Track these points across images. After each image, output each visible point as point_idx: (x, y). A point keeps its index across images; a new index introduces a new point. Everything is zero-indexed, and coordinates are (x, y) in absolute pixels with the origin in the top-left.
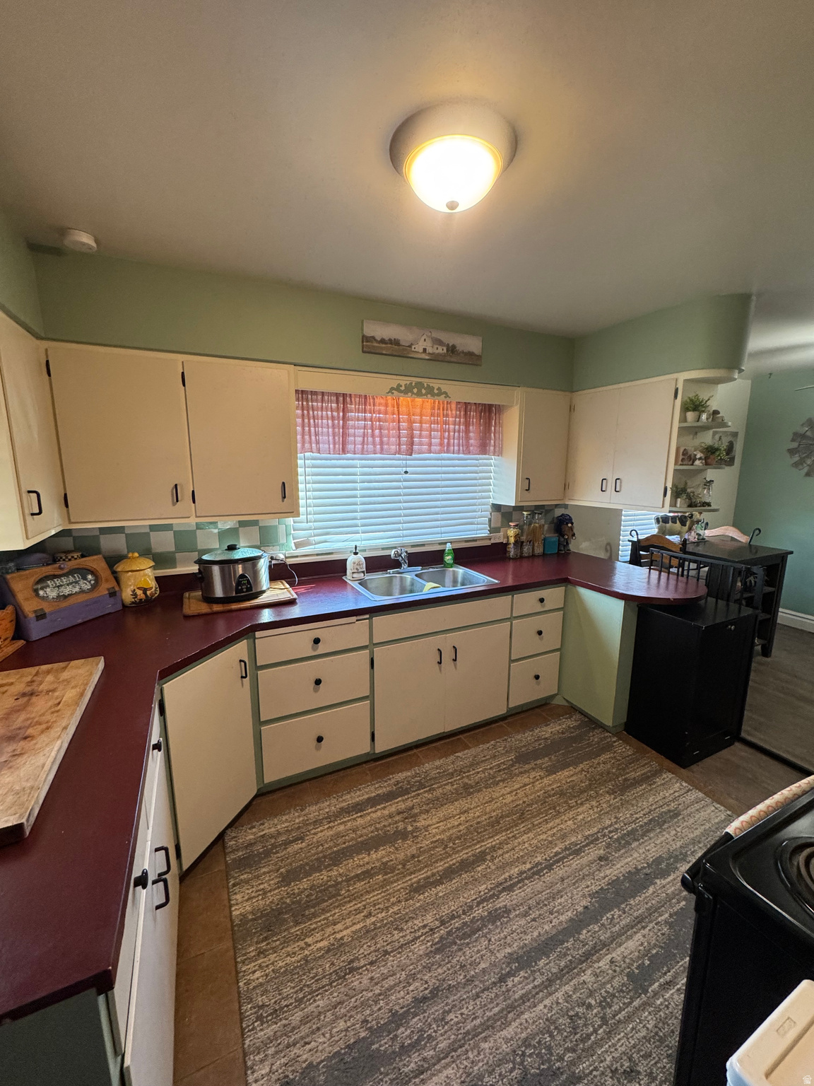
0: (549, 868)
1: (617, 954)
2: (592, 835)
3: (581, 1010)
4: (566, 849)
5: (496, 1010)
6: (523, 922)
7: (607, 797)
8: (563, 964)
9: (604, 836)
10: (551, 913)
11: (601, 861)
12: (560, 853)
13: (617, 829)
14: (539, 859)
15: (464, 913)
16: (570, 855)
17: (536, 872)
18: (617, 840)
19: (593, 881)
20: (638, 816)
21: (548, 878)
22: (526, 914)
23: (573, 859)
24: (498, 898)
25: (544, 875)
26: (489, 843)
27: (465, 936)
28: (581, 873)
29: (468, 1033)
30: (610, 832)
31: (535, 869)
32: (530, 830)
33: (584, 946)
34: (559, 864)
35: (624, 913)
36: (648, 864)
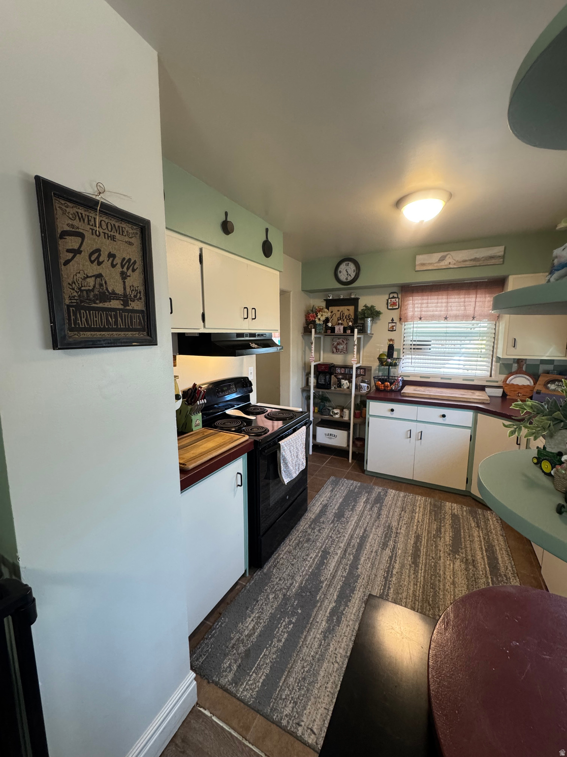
0: (386, 578)
1: (336, 558)
3: (339, 536)
5: (360, 523)
6: (375, 549)
8: (352, 544)
10: (368, 558)
14: (394, 579)
15: (395, 540)
16: (383, 592)
17: (389, 572)
19: (363, 583)
21: (381, 573)
22: (376, 552)
23: (380, 591)
24: (391, 551)
25: (385, 573)
26: (421, 574)
27: (387, 533)
28: (371, 585)
29: (363, 516)
31: (390, 573)
32: (414, 595)
33: (349, 553)
34: (383, 583)
35: (342, 576)
36: (343, 614)
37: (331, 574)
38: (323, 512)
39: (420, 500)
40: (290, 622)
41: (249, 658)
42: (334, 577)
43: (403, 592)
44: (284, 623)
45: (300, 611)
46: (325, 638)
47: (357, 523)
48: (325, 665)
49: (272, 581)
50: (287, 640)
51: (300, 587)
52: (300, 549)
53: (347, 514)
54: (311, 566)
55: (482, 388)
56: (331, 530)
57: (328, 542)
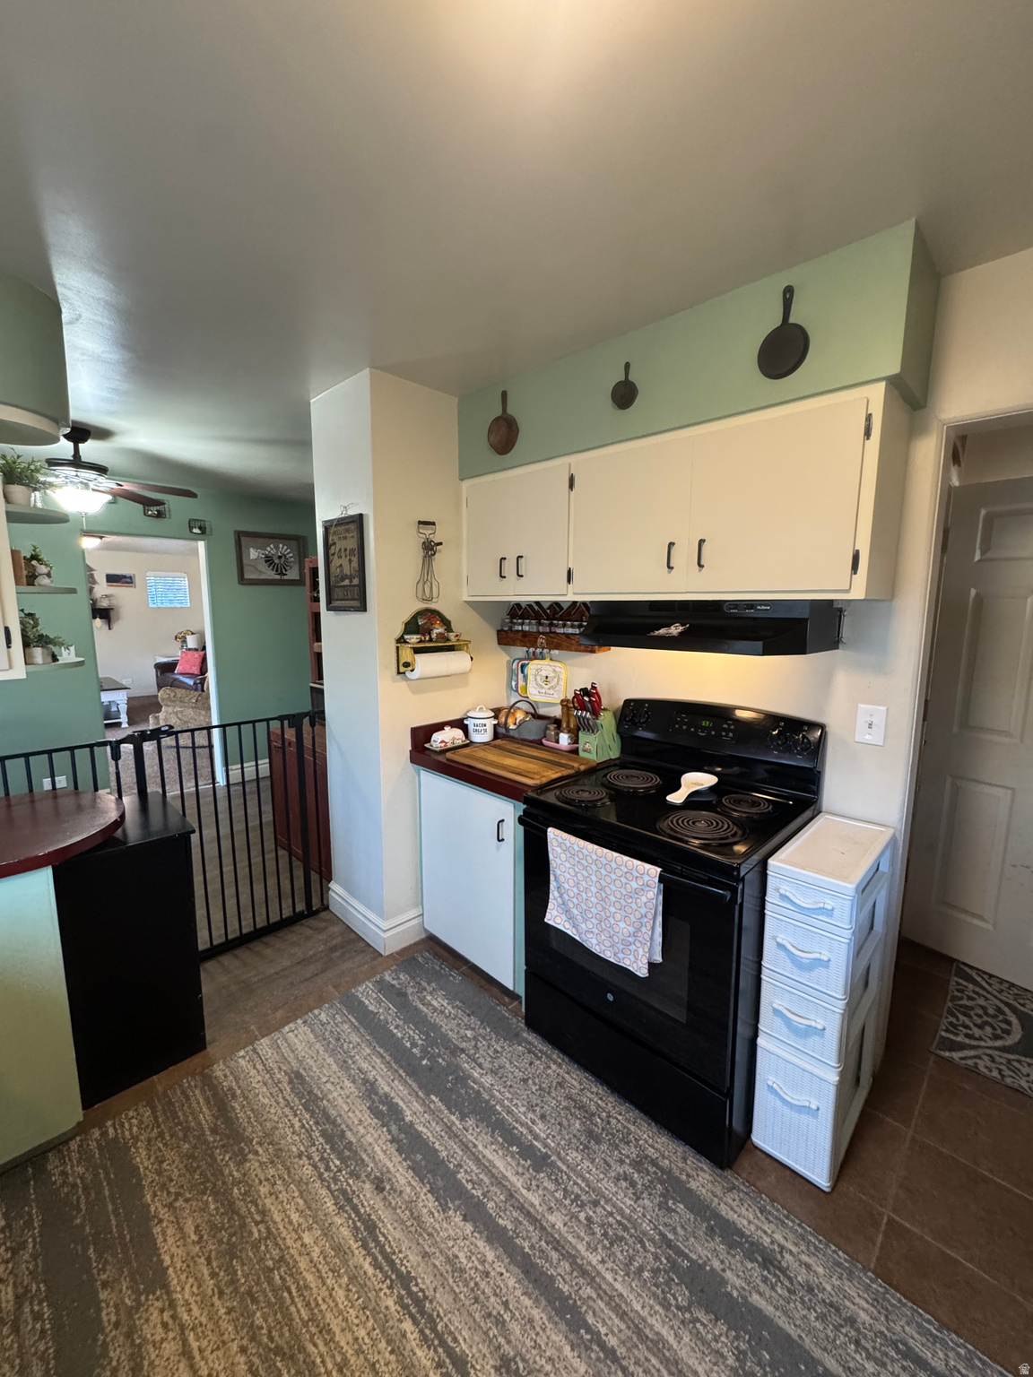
0: (405, 1280)
2: (335, 1198)
3: (598, 1231)
4: (365, 1246)
6: (515, 1328)
7: (253, 1165)
8: (555, 1255)
9: (335, 1180)
10: (487, 1274)
11: (383, 1189)
12: (375, 1259)
13: (322, 1159)
14: (390, 1302)
16: (376, 1240)
17: (417, 1306)
18: (343, 1160)
19: (421, 1204)
20: (297, 1125)
22: (500, 1322)
23: (384, 1235)
25: (422, 1290)
28: (409, 1223)
30: (328, 1169)
31: (413, 1310)
32: (325, 1330)
33: (521, 1223)
34: (398, 1261)
35: (461, 1167)
36: (383, 1126)
37: (475, 1146)
38: (729, 1234)
40: (414, 1045)
41: (397, 996)
43: (347, 1297)
44: (417, 1037)
45: (424, 1062)
46: (366, 1081)
47: (658, 1345)
48: (334, 1067)
49: (499, 1040)
50: (394, 1035)
52: (566, 1108)
54: (509, 1112)
56: (629, 1219)
57: (575, 1183)
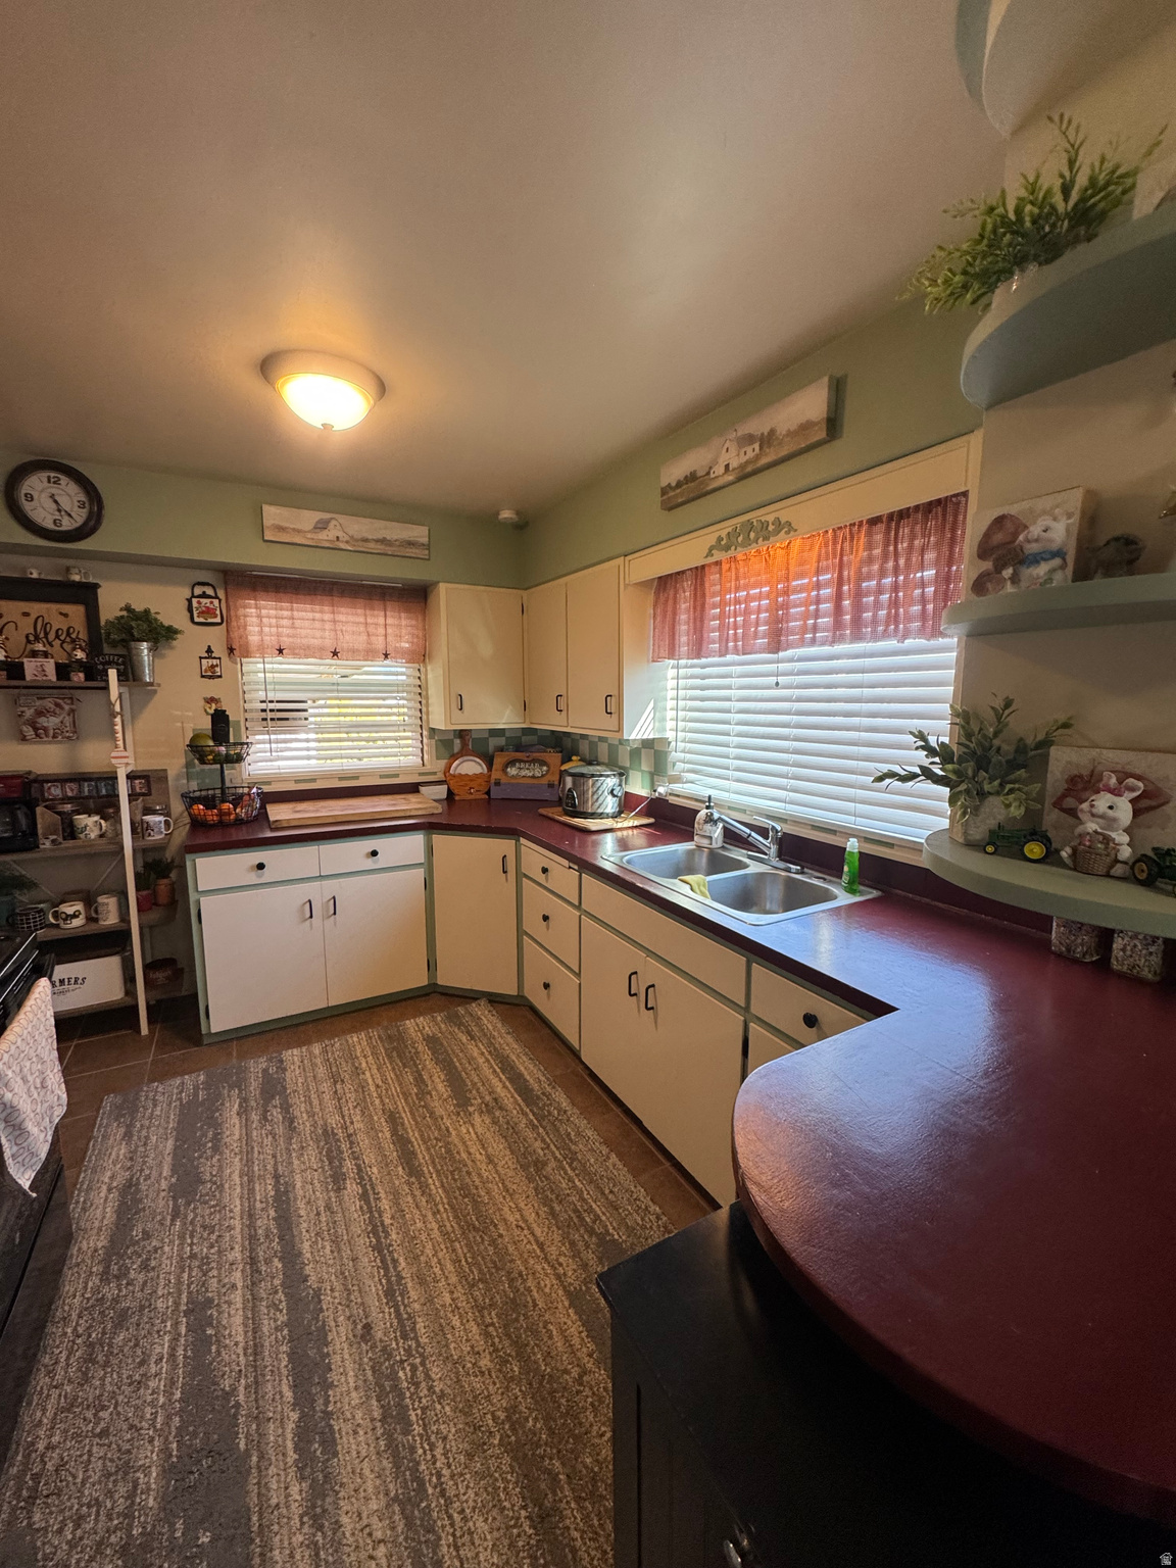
0: (378, 1248)
1: (237, 1297)
2: (413, 1329)
3: (213, 1237)
4: (400, 1278)
5: (256, 1168)
6: (321, 1204)
8: (260, 1232)
9: (408, 1351)
10: (317, 1234)
11: (364, 1327)
12: (395, 1268)
13: (417, 1385)
14: (394, 1236)
15: (353, 1153)
17: (376, 1229)
18: (393, 1377)
19: (337, 1301)
20: (438, 1452)
21: (363, 1243)
22: (328, 1207)
23: (381, 1284)
24: (357, 1184)
25: (369, 1237)
26: (434, 1183)
27: (329, 1151)
28: (356, 1288)
29: (253, 1148)
30: (414, 1368)
31: (380, 1229)
32: (445, 1234)
33: (265, 1260)
34: (378, 1261)
35: (277, 1329)
36: (330, 1415)
37: (245, 1349)
38: (128, 1207)
39: (358, 1041)
42: (256, 1350)
43: (424, 1247)
45: (205, 1539)
46: (318, 1521)
47: (248, 1173)
51: (167, 1471)
52: (105, 1365)
53: (207, 1169)
55: (413, 788)
57: (190, 1276)
